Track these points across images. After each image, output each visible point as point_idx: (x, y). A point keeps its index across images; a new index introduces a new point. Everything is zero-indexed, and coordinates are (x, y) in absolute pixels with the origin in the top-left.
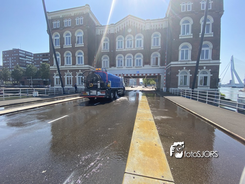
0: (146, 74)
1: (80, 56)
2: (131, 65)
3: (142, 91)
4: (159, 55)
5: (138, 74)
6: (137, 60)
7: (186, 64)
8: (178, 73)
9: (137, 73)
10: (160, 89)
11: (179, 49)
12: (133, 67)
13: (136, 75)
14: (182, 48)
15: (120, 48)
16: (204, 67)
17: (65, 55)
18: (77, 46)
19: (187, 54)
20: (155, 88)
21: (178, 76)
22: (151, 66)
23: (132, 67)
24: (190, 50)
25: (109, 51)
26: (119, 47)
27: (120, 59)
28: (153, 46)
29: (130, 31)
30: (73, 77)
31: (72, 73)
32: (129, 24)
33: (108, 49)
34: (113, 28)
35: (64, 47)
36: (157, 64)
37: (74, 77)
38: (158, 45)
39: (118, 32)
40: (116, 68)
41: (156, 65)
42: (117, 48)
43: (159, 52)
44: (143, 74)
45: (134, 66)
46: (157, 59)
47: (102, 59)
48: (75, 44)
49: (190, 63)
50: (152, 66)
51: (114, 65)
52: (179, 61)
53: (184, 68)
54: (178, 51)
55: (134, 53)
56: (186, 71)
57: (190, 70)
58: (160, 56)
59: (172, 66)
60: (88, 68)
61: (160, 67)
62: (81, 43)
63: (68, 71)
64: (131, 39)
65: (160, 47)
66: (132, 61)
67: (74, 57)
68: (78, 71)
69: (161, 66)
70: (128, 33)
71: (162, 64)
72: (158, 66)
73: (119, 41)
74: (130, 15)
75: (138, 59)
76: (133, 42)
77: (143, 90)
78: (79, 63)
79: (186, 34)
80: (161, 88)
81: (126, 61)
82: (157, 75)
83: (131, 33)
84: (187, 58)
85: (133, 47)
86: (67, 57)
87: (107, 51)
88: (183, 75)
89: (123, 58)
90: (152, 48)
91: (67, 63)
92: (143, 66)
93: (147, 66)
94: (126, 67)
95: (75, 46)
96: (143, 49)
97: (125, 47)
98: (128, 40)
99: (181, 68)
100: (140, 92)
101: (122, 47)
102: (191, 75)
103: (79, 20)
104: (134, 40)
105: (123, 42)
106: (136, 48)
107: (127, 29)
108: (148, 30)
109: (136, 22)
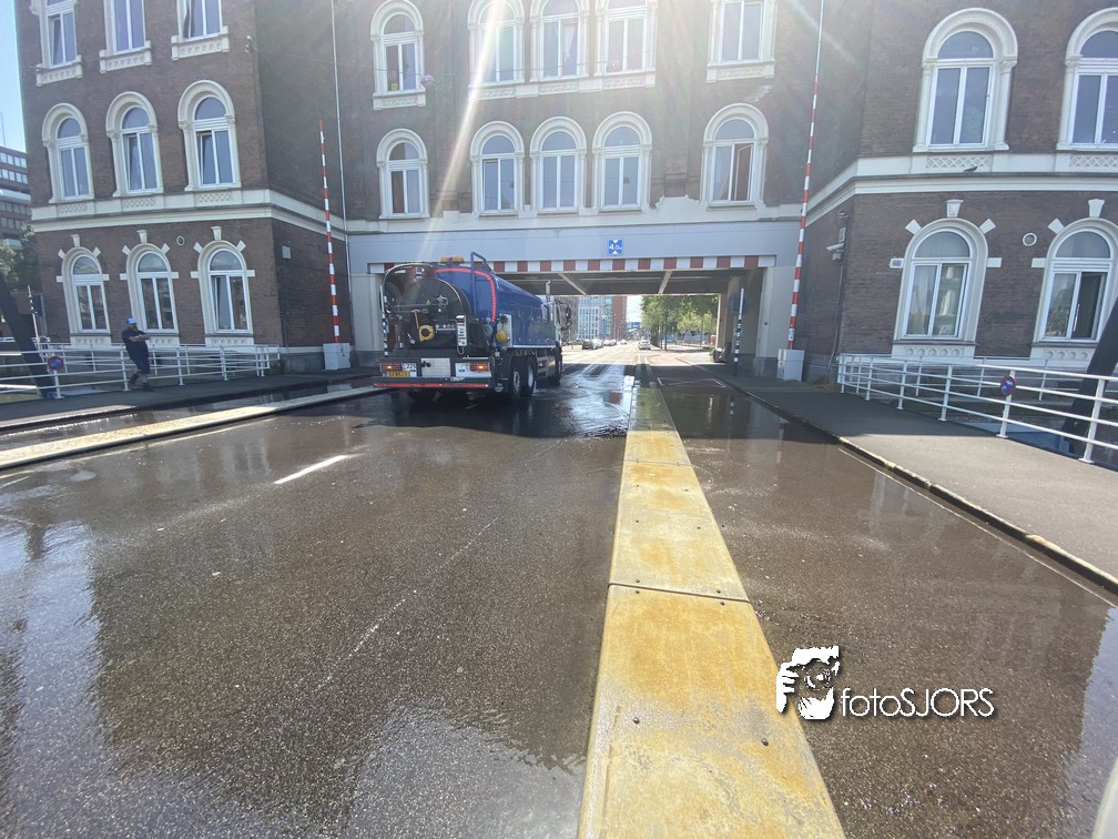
0: (670, 261)
1: (214, 125)
3: (642, 374)
4: (761, 130)
5: (619, 263)
6: (612, 164)
7: (970, 174)
8: (900, 244)
9: (611, 251)
10: (755, 361)
12: (583, 210)
13: (606, 268)
14: (944, 53)
16: (1090, 202)
17: (112, 125)
18: (187, 53)
19: (977, 101)
20: (715, 354)
21: (900, 272)
22: (704, 204)
23: (575, 214)
24: (1001, 66)
26: (488, 74)
27: (500, 156)
28: (720, 62)
30: (176, 275)
33: (420, 85)
35: (103, 67)
36: (742, 193)
37: (185, 276)
38: (757, 57)
40: (470, 221)
41: (732, 199)
42: (477, 78)
43: (763, 107)
44: (649, 259)
45: (589, 204)
46: (744, 154)
47: (378, 159)
48: (174, 39)
49: (996, 169)
50: (712, 208)
52: (915, 150)
53: (953, 207)
55: (589, 111)
56: (964, 230)
57: (988, 226)
58: (766, 135)
59: (860, 189)
60: (268, 214)
61: (763, 211)
62: (213, 27)
63: (143, 235)
64: (573, 15)
65: (769, 71)
66: (579, 167)
67: (169, 129)
68: (202, 231)
69: (768, 205)
71: (780, 189)
72: (752, 207)
73: (486, 26)
75: (623, 151)
76: (582, 29)
77: (643, 366)
78: (208, 178)
80: (763, 351)
81: (538, 171)
82: (740, 264)
84: (973, 131)
85: (581, 72)
86: (131, 139)
87: (410, 102)
88: (938, 262)
89: (519, 147)
90: (711, 76)
91: (134, 181)
92: (652, 205)
93: (674, 208)
94: (540, 215)
95: (174, 50)
96: (650, 81)
97: (528, 76)
99: (929, 208)
100: (630, 380)
101: (507, 73)
102: (996, 262)
104: (593, 21)
105: (518, 38)
106: (603, 79)
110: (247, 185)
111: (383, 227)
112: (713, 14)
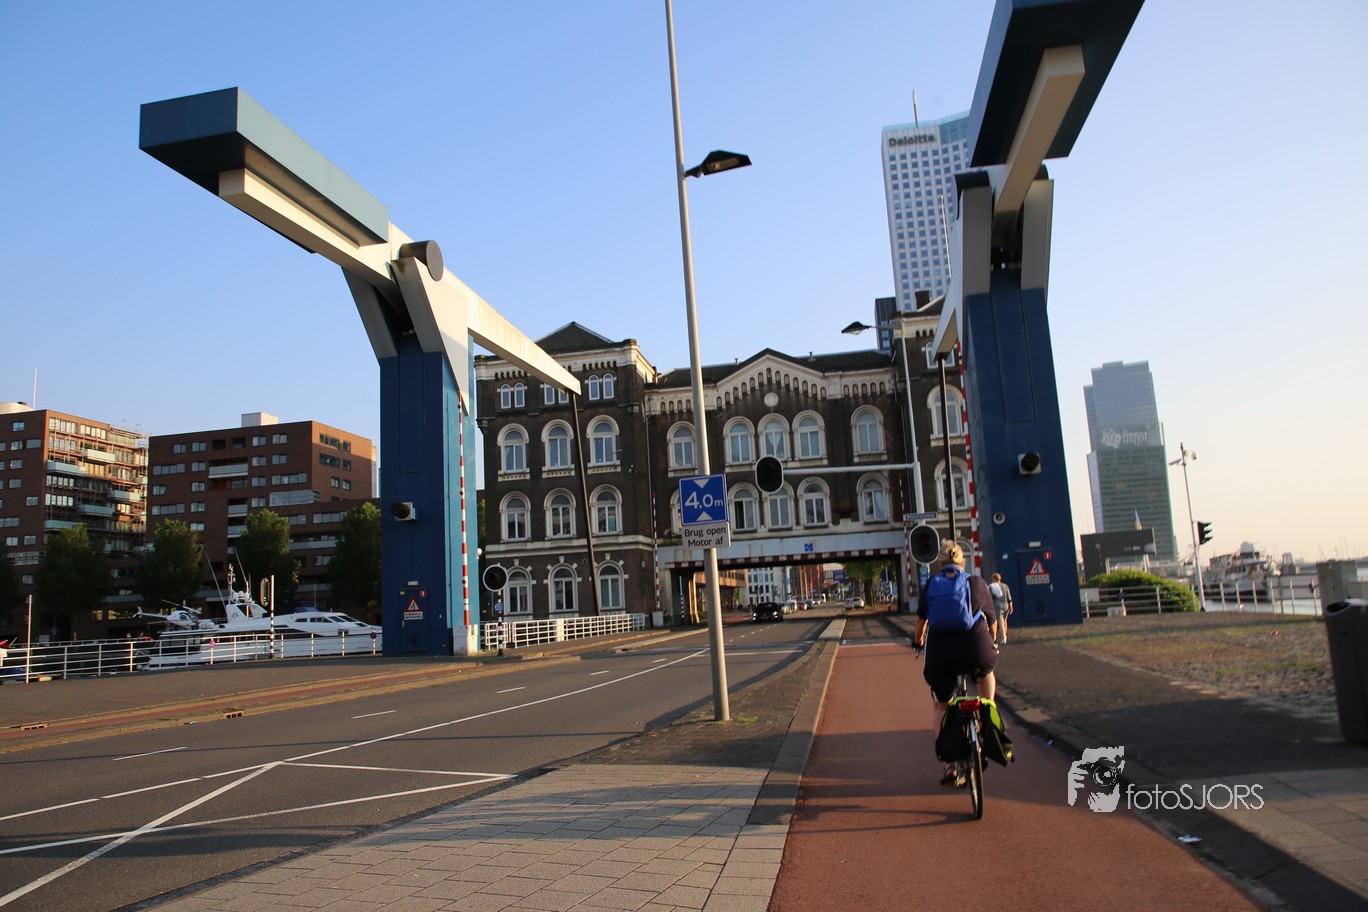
1: (607, 504)
2: (785, 519)
4: (885, 485)
6: (809, 503)
11: (936, 475)
12: (794, 527)
13: (811, 557)
15: (741, 462)
17: (547, 504)
18: (596, 471)
19: (960, 491)
22: (861, 522)
23: (791, 528)
24: (966, 478)
26: (735, 458)
27: (745, 501)
28: (859, 453)
29: (771, 400)
30: (580, 579)
31: (575, 565)
32: (769, 380)
35: (543, 476)
37: (585, 580)
38: (878, 449)
39: (728, 403)
41: (877, 517)
42: (730, 460)
44: (836, 551)
48: (588, 465)
50: (865, 524)
53: (958, 533)
54: (934, 482)
55: (794, 478)
58: (888, 486)
61: (892, 524)
62: (610, 459)
63: (561, 559)
64: (780, 430)
65: (884, 457)
66: (791, 505)
67: (583, 508)
68: (599, 556)
69: (895, 521)
70: (767, 410)
71: (897, 515)
72: (886, 522)
73: (733, 434)
74: (768, 351)
75: (814, 496)
76: (786, 438)
78: (602, 530)
81: (768, 507)
82: (886, 552)
83: (777, 409)
84: (960, 502)
85: (787, 457)
86: (554, 510)
89: (756, 494)
90: (856, 460)
91: (557, 531)
92: (833, 523)
93: (845, 525)
94: (770, 530)
95: (589, 470)
96: (825, 464)
103: (601, 385)
104: (791, 433)
105: (751, 441)
106: (800, 461)
107: (763, 397)
108: (836, 401)
109: (793, 374)
110: (626, 533)
112: (853, 431)
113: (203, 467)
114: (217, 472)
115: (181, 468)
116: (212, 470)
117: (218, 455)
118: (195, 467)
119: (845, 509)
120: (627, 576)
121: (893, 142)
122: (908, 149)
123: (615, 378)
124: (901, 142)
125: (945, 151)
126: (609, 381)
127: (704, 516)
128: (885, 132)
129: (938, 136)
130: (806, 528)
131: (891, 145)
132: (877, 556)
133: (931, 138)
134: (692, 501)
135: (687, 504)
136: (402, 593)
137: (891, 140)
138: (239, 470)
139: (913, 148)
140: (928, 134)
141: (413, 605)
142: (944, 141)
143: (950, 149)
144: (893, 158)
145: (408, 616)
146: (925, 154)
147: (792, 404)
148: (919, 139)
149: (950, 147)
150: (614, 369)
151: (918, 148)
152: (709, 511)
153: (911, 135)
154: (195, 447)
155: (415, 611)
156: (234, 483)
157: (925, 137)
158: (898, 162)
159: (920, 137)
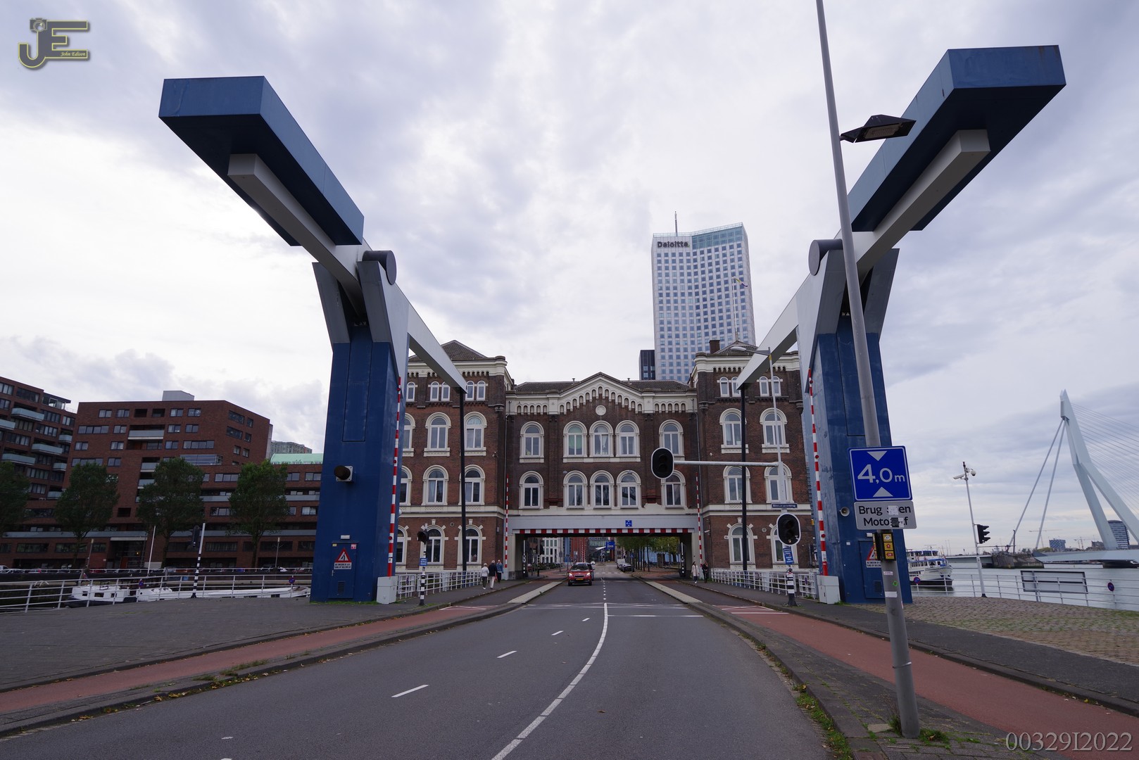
0: (652, 531)
1: (474, 480)
2: (606, 503)
4: (682, 480)
5: (630, 530)
6: (625, 489)
8: (726, 532)
9: (627, 526)
11: (724, 476)
12: (613, 507)
13: (625, 532)
14: (730, 473)
15: (575, 455)
17: (425, 477)
18: (470, 454)
21: (728, 540)
22: (663, 507)
23: (610, 509)
25: (542, 461)
26: (571, 451)
27: (576, 485)
29: (601, 411)
30: (447, 538)
31: (444, 527)
32: (600, 395)
33: (541, 454)
34: (555, 401)
36: (678, 502)
38: (678, 453)
39: (568, 410)
40: (562, 511)
41: (675, 505)
42: (566, 454)
43: (682, 471)
44: (643, 529)
45: (616, 505)
46: (677, 488)
47: (520, 483)
50: (666, 509)
51: (558, 502)
52: (725, 502)
53: (740, 519)
54: (723, 480)
55: (615, 469)
57: (751, 526)
58: (685, 482)
59: (711, 514)
60: (496, 515)
61: (687, 511)
62: (478, 446)
63: (434, 522)
64: (606, 433)
65: (683, 459)
66: (611, 490)
67: (454, 481)
68: (464, 521)
69: (689, 508)
70: (598, 418)
71: (691, 503)
72: (682, 508)
73: (570, 434)
74: (600, 374)
75: (628, 485)
76: (611, 439)
79: (736, 444)
81: (593, 490)
82: (681, 531)
83: (604, 418)
85: (611, 454)
86: (432, 483)
87: (536, 461)
88: (740, 537)
89: (585, 481)
91: (431, 499)
92: (643, 506)
93: (651, 508)
94: (595, 509)
96: (638, 460)
97: (588, 455)
98: (596, 434)
99: (733, 520)
101: (579, 451)
102: (756, 537)
103: (476, 388)
104: (614, 436)
105: (584, 440)
106: (620, 457)
107: (595, 407)
108: (649, 415)
109: (618, 392)
110: (487, 504)
111: (521, 513)
112: (660, 438)
113: (123, 430)
114: (136, 435)
115: (105, 429)
116: (132, 432)
117: (139, 421)
118: (117, 429)
119: (651, 497)
120: (485, 538)
121: (660, 245)
122: (670, 250)
123: (487, 385)
124: (665, 245)
125: (695, 254)
126: (483, 385)
127: (882, 492)
128: (654, 237)
129: (690, 244)
130: (622, 509)
131: (659, 246)
132: (674, 532)
133: (686, 245)
134: (867, 474)
135: (860, 477)
136: (335, 545)
137: (659, 243)
138: (157, 435)
139: (673, 250)
140: (684, 241)
141: (344, 556)
142: (694, 247)
143: (698, 253)
144: (659, 255)
145: (338, 566)
146: (681, 255)
147: (617, 414)
148: (679, 244)
149: (698, 251)
150: (486, 377)
151: (677, 250)
152: (887, 487)
153: (673, 241)
154: (121, 413)
155: (344, 561)
156: (149, 444)
157: (682, 243)
158: (663, 259)
159: (678, 243)
